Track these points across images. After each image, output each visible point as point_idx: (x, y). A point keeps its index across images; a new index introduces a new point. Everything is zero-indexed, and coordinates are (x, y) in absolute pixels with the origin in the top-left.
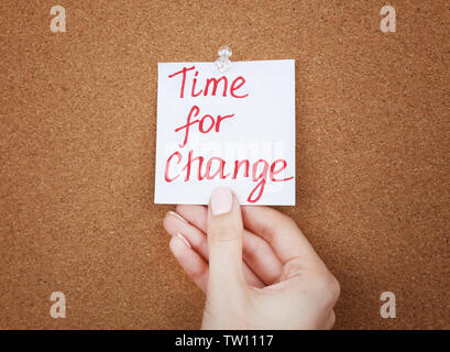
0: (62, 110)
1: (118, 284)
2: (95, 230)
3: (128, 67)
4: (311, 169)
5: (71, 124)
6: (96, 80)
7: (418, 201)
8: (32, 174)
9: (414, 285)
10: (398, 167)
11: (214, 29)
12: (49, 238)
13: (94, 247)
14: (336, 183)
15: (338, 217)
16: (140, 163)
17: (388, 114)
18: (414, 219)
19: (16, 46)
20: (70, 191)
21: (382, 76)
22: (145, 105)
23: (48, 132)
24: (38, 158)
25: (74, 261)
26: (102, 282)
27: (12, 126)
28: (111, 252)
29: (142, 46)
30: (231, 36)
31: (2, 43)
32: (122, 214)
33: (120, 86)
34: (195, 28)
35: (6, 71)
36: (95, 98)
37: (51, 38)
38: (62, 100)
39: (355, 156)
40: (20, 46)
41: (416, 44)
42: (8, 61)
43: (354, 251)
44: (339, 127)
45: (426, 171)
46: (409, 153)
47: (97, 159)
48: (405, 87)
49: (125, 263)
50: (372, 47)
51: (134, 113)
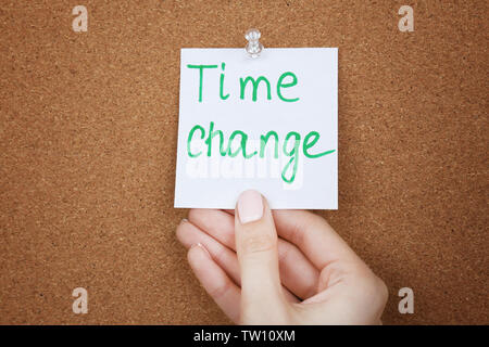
0: (69, 96)
1: (125, 299)
2: (102, 235)
3: (147, 49)
4: (353, 171)
5: (80, 112)
6: (109, 62)
7: (474, 210)
8: (31, 169)
9: (468, 307)
10: (452, 170)
11: (247, 9)
12: (48, 243)
13: (100, 255)
14: (381, 188)
15: (382, 226)
16: (157, 159)
17: (441, 110)
18: (470, 231)
19: (19, 22)
20: (75, 189)
21: (436, 67)
22: (166, 93)
23: (52, 121)
24: (39, 150)
25: (75, 271)
26: (108, 296)
27: (10, 112)
28: (120, 261)
29: (164, 25)
30: (266, 17)
31: (3, 18)
32: (134, 218)
33: (137, 71)
34: (226, 7)
35: (7, 50)
36: (108, 83)
37: (60, 14)
38: (69, 84)
39: (403, 157)
40: (23, 22)
41: (476, 32)
42: (10, 39)
43: (400, 265)
44: (386, 124)
45: (484, 176)
46: (466, 155)
47: (108, 153)
48: (462, 80)
49: (135, 274)
50: (425, 33)
51: (153, 102)
